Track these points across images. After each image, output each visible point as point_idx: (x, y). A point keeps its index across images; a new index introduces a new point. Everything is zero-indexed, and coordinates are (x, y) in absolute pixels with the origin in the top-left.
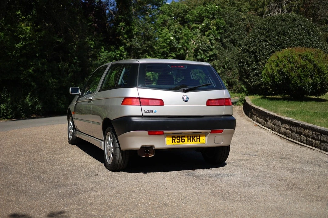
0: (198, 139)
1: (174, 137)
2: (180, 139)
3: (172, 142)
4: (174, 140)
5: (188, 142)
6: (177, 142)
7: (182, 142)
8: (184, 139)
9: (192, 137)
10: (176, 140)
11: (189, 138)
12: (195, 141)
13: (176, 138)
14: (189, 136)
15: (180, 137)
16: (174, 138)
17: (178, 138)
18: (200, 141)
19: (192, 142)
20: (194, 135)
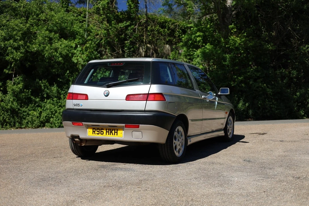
0: (116, 132)
1: (95, 128)
2: (99, 132)
3: (93, 134)
4: (95, 131)
5: (106, 134)
6: (97, 134)
7: (101, 134)
8: (103, 132)
9: (110, 130)
10: (96, 132)
11: (108, 131)
12: (113, 135)
13: (96, 130)
14: (108, 129)
15: (99, 129)
16: (94, 130)
17: (98, 130)
18: (117, 135)
19: (110, 135)
20: (112, 128)
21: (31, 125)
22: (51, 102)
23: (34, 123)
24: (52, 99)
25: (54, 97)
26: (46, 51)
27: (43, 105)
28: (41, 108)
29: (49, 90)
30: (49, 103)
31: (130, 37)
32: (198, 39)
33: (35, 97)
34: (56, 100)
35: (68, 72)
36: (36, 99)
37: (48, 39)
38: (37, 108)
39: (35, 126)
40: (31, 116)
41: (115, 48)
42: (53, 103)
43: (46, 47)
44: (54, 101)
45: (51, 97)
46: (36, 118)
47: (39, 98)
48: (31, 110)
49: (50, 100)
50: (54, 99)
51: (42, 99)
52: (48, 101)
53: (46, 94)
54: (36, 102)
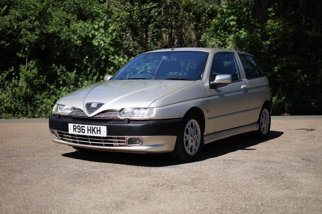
21: (45, 115)
22: (67, 90)
23: (48, 112)
24: (68, 86)
25: (71, 84)
26: (64, 33)
27: (58, 92)
28: (56, 96)
29: (66, 76)
30: (65, 91)
31: (155, 21)
32: (232, 23)
33: (50, 84)
34: (73, 88)
35: (87, 57)
36: (51, 86)
37: (66, 20)
38: (52, 95)
39: (49, 116)
40: (45, 104)
41: (138, 31)
42: (69, 91)
43: (63, 29)
44: (70, 88)
45: (68, 84)
46: (50, 107)
47: (55, 85)
48: (45, 98)
49: (66, 87)
50: (70, 87)
51: (58, 86)
52: (64, 88)
53: (62, 81)
54: (50, 90)
